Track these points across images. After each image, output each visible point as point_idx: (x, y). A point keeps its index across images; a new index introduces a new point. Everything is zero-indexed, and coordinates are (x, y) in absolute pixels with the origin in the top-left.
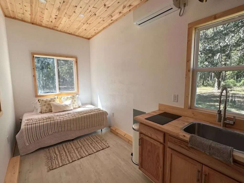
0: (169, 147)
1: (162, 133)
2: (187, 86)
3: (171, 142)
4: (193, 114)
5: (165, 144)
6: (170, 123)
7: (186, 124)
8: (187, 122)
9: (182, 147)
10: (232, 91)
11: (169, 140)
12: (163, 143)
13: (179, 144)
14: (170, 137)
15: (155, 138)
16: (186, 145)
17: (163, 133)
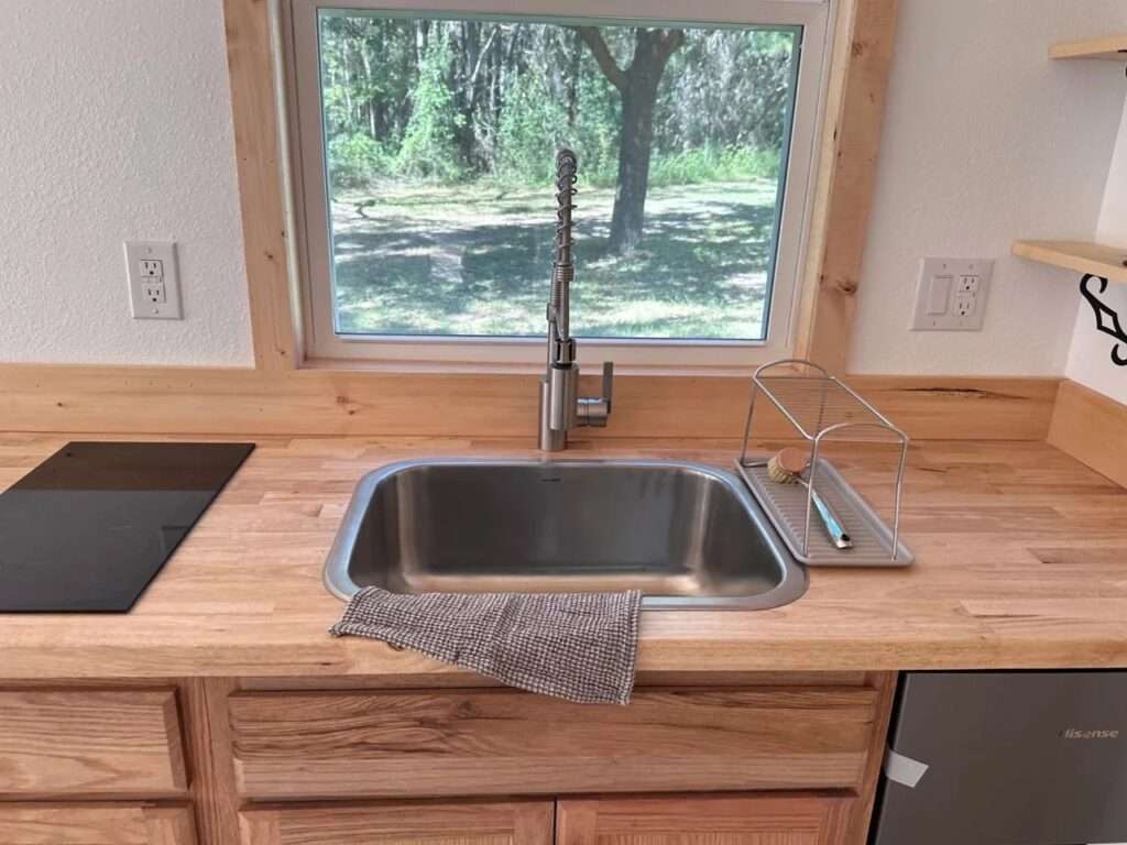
0: (254, 804)
1: (150, 696)
2: (250, 144)
3: (268, 747)
4: (342, 400)
5: (204, 794)
6: (186, 555)
7: (335, 508)
8: (331, 487)
9: (388, 749)
10: (377, 207)
11: (245, 741)
12: (180, 790)
13: (355, 737)
14: (241, 707)
15: (71, 778)
16: (421, 714)
17: (168, 696)
